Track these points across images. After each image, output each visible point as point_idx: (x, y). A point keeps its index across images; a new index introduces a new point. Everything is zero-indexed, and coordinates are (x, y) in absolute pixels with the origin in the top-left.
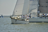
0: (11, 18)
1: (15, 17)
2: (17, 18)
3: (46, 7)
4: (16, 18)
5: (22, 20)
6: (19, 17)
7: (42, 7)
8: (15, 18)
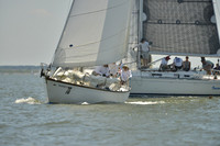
0: (48, 78)
1: (66, 73)
2: (75, 77)
3: (178, 23)
4: (67, 80)
6: (81, 75)
7: (160, 22)
8: (64, 76)
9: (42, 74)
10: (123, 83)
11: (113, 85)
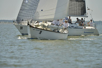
0: (31, 26)
5: (54, 31)
6: (46, 25)
9: (28, 24)
10: (65, 29)
11: (61, 30)
